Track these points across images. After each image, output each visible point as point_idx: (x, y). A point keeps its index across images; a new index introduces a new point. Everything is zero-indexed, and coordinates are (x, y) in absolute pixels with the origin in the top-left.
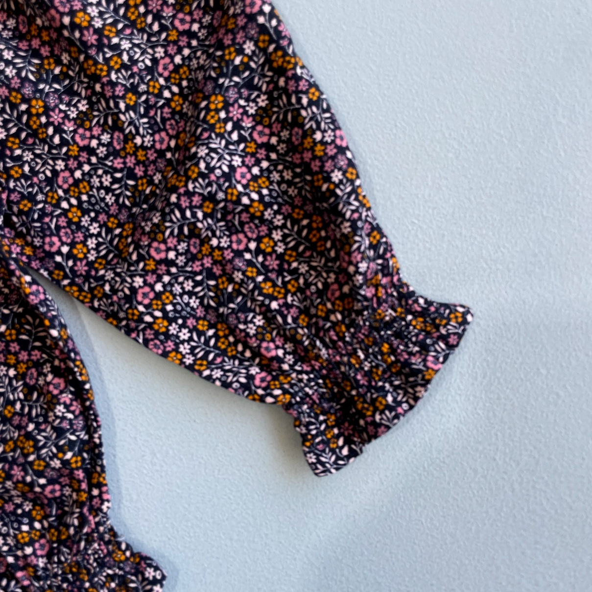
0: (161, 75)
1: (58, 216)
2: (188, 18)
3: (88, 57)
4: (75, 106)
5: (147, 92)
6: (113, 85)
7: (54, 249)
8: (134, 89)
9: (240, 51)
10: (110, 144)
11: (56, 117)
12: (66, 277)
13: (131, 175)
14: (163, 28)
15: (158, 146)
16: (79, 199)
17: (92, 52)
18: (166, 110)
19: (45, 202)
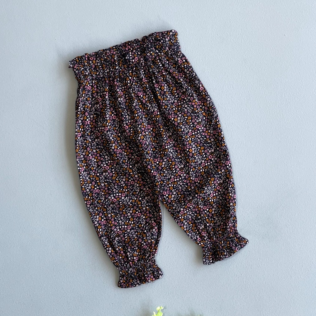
0: (201, 166)
1: (168, 187)
2: (212, 157)
3: (188, 158)
4: (181, 165)
5: (197, 169)
6: (191, 165)
7: (165, 194)
8: (195, 167)
9: (221, 171)
10: (185, 177)
11: (176, 167)
12: (165, 202)
13: (187, 185)
14: (206, 157)
15: (195, 181)
16: (174, 185)
17: (190, 157)
18: (200, 174)
19: (166, 183)
